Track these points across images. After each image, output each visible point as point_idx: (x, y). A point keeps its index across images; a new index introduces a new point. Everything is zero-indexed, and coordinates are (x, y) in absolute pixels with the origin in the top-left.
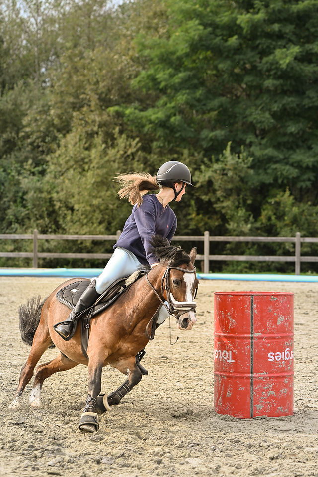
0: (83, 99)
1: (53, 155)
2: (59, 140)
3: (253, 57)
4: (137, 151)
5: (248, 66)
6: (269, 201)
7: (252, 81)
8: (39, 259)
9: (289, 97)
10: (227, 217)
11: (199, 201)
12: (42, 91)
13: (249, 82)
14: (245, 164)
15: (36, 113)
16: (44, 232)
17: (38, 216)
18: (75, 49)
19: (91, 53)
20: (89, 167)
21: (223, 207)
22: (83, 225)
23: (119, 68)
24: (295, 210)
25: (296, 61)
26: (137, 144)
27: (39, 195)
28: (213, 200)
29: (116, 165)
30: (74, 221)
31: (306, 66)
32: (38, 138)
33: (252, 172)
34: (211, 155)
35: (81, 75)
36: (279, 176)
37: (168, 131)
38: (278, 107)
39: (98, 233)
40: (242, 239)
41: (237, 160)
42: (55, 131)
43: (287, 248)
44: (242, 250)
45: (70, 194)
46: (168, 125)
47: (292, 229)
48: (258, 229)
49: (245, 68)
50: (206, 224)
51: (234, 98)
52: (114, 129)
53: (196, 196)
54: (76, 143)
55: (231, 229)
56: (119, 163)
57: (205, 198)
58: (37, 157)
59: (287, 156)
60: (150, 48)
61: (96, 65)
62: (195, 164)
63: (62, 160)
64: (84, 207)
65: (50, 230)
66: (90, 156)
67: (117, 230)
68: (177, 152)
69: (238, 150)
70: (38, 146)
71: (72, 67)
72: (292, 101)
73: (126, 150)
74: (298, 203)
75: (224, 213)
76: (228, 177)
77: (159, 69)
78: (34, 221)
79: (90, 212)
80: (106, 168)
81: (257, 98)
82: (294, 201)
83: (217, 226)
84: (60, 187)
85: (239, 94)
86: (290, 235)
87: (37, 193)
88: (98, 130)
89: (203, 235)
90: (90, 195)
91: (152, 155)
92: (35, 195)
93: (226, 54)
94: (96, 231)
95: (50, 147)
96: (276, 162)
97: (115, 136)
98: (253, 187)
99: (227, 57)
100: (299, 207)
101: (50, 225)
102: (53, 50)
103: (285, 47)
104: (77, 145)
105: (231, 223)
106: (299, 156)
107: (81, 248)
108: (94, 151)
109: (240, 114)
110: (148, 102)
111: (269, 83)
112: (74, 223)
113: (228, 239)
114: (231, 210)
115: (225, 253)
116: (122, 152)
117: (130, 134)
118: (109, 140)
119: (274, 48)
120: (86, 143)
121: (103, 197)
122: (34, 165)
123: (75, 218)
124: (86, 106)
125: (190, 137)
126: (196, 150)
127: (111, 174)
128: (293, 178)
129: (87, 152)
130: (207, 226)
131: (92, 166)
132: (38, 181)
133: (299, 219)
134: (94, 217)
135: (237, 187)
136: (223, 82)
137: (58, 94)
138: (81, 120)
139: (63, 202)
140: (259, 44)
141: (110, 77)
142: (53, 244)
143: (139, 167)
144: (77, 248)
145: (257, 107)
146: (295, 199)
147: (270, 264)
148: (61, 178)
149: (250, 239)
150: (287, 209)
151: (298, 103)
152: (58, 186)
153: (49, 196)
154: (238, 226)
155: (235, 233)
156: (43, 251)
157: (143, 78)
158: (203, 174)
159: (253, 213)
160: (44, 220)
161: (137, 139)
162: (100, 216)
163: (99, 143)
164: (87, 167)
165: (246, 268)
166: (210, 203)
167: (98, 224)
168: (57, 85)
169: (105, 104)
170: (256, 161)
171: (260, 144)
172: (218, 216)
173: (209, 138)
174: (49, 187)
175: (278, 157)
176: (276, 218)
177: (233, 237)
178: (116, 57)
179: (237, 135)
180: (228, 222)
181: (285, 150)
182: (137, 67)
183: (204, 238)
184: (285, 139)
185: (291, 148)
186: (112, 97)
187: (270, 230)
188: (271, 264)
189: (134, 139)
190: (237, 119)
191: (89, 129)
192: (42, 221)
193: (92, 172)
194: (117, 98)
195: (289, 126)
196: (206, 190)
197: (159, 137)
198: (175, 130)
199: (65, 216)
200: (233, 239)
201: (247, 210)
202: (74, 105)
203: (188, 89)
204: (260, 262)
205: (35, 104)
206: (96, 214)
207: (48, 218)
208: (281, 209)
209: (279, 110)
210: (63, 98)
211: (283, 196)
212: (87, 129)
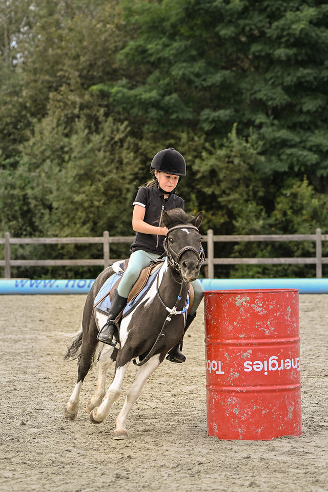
0: (60, 76)
1: (26, 144)
2: (33, 126)
3: (261, 21)
4: (126, 136)
5: (256, 32)
6: (284, 192)
7: (261, 51)
8: (12, 267)
9: (305, 68)
10: (234, 213)
11: (200, 194)
12: (12, 69)
13: (258, 51)
14: (254, 149)
15: (6, 94)
16: (17, 235)
17: (10, 217)
18: (50, 18)
19: (69, 21)
20: (70, 157)
21: (229, 201)
22: (64, 226)
23: (103, 39)
24: (315, 202)
25: (312, 26)
26: (126, 128)
27: (11, 192)
28: (217, 192)
29: (101, 154)
30: (53, 222)
31: (323, 32)
32: (7, 124)
33: (263, 158)
34: (214, 140)
35: (58, 48)
36: (295, 163)
37: (162, 113)
38: (292, 81)
39: (82, 235)
40: (252, 238)
41: (245, 144)
42: (28, 115)
43: (307, 248)
44: (253, 252)
45: (47, 189)
46: (162, 105)
47: (311, 225)
48: (271, 226)
49: (253, 35)
50: (209, 221)
51: (240, 71)
52: (98, 111)
53: (197, 189)
54: (53, 129)
55: (240, 227)
56: (105, 151)
57: (208, 191)
58: (8, 147)
59: (304, 138)
60: (140, 14)
61: (75, 36)
62: (195, 150)
63: (38, 149)
64: (64, 205)
65: (24, 233)
66: (70, 144)
67: (105, 230)
68: (173, 137)
69: (245, 133)
70: (10, 134)
71: (47, 39)
72: (308, 74)
73: (113, 136)
74: (318, 194)
75: (231, 208)
76: (235, 165)
77: (150, 39)
78: (6, 223)
79: (72, 210)
80: (90, 158)
81: (267, 70)
82: (313, 192)
83: (223, 224)
84: (35, 182)
85: (245, 68)
86: (310, 233)
87: (9, 189)
88: (80, 113)
89: (206, 234)
90: (71, 190)
91: (144, 141)
92: (6, 192)
93: (228, 18)
94: (80, 234)
95: (23, 134)
96: (292, 146)
97: (100, 120)
98: (264, 176)
99: (230, 22)
100: (319, 199)
101: (24, 227)
102: (25, 19)
103: (298, 9)
104: (55, 131)
105: (240, 220)
106: (318, 138)
107: (62, 254)
108: (74, 137)
109: (247, 90)
110: (138, 78)
111: (281, 52)
112: (54, 224)
113: (236, 238)
114: (239, 205)
115: (233, 255)
116: (108, 138)
117: (118, 117)
118: (93, 125)
119: (285, 11)
120: (65, 129)
121: (87, 193)
122: (4, 156)
123: (54, 218)
124: (64, 85)
125: (188, 119)
126: (196, 134)
127: (95, 165)
128: (312, 165)
129: (66, 140)
130: (210, 224)
131: (73, 155)
132: (10, 175)
133: (319, 214)
134: (77, 217)
135: (245, 177)
136: (226, 52)
137: (30, 71)
138: (59, 101)
139: (39, 200)
140: (268, 6)
141: (93, 50)
142: (28, 249)
143: (128, 156)
144: (57, 253)
145: (266, 81)
146: (315, 189)
147: (286, 267)
148: (38, 171)
149: (261, 238)
150: (305, 202)
151: (315, 75)
152: (33, 180)
153: (23, 193)
154: (248, 223)
155: (244, 231)
156: (17, 258)
157: (131, 49)
158: (205, 163)
159: (265, 207)
160: (18, 221)
161: (126, 123)
162: (84, 215)
163: (81, 128)
164: (66, 157)
165: (259, 273)
166: (214, 196)
167: (82, 225)
168: (30, 60)
169: (87, 82)
170: (268, 146)
171: (272, 125)
172: (224, 212)
173: (210, 119)
174: (22, 182)
175: (293, 140)
176: (293, 213)
177: (241, 236)
178: (99, 26)
179: (244, 114)
180: (235, 219)
181: (302, 132)
182: (125, 37)
183: (207, 238)
184: (302, 119)
185: (309, 129)
186: (95, 73)
187: (286, 228)
188: (288, 268)
189: (122, 123)
190: (244, 97)
191: (68, 112)
192: (14, 222)
193: (73, 163)
194: (100, 74)
195: (305, 103)
196: (209, 181)
197: (152, 119)
198: (170, 111)
199: (42, 216)
200: (242, 238)
201: (258, 204)
202: (50, 84)
203: (185, 61)
204: (274, 265)
205: (5, 84)
206: (79, 213)
207: (22, 219)
208: (299, 201)
209: (293, 84)
210: (38, 76)
211: (299, 186)
212: (66, 112)
